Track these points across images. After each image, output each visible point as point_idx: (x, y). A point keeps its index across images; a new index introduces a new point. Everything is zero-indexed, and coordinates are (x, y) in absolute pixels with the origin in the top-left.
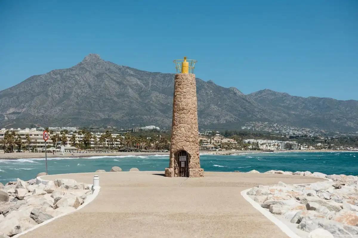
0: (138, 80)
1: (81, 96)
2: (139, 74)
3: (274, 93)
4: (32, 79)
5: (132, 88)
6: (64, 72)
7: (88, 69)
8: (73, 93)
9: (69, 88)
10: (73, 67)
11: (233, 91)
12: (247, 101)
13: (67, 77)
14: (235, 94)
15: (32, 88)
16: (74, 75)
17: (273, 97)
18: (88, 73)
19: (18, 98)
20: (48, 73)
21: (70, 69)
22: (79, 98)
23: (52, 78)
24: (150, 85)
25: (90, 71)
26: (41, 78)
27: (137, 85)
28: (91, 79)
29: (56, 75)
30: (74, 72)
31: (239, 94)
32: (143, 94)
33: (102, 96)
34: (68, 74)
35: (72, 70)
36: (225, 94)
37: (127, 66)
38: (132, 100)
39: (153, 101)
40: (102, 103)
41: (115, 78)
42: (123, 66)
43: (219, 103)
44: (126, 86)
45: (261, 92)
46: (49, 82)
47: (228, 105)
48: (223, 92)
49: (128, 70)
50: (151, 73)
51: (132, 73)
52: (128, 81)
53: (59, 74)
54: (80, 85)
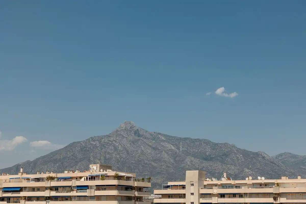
0: (172, 146)
1: (121, 162)
2: (170, 139)
3: (295, 156)
4: (73, 145)
5: (167, 153)
6: (102, 138)
7: (124, 135)
8: (114, 158)
9: (109, 153)
10: (110, 134)
11: (261, 155)
12: (275, 164)
13: (106, 143)
14: (264, 157)
15: (74, 154)
16: (112, 141)
17: (293, 160)
18: (125, 139)
19: (62, 163)
20: (87, 140)
21: (107, 135)
22: (119, 163)
23: (92, 144)
24: (181, 150)
25: (126, 138)
26: (81, 144)
27: (171, 150)
28: (128, 145)
29: (94, 141)
30: (112, 139)
31: (267, 158)
32: (177, 159)
33: (140, 161)
34: (106, 141)
35: (109, 136)
36: (254, 158)
37: (158, 132)
38: (169, 165)
39: (189, 166)
40: (142, 168)
41: (150, 144)
42: (154, 133)
43: (250, 167)
44: (162, 152)
45: (281, 155)
46: (89, 148)
47: (258, 169)
48: (252, 156)
49: (160, 136)
50: (181, 138)
51: (163, 138)
52: (163, 146)
53: (98, 140)
54: (119, 151)
